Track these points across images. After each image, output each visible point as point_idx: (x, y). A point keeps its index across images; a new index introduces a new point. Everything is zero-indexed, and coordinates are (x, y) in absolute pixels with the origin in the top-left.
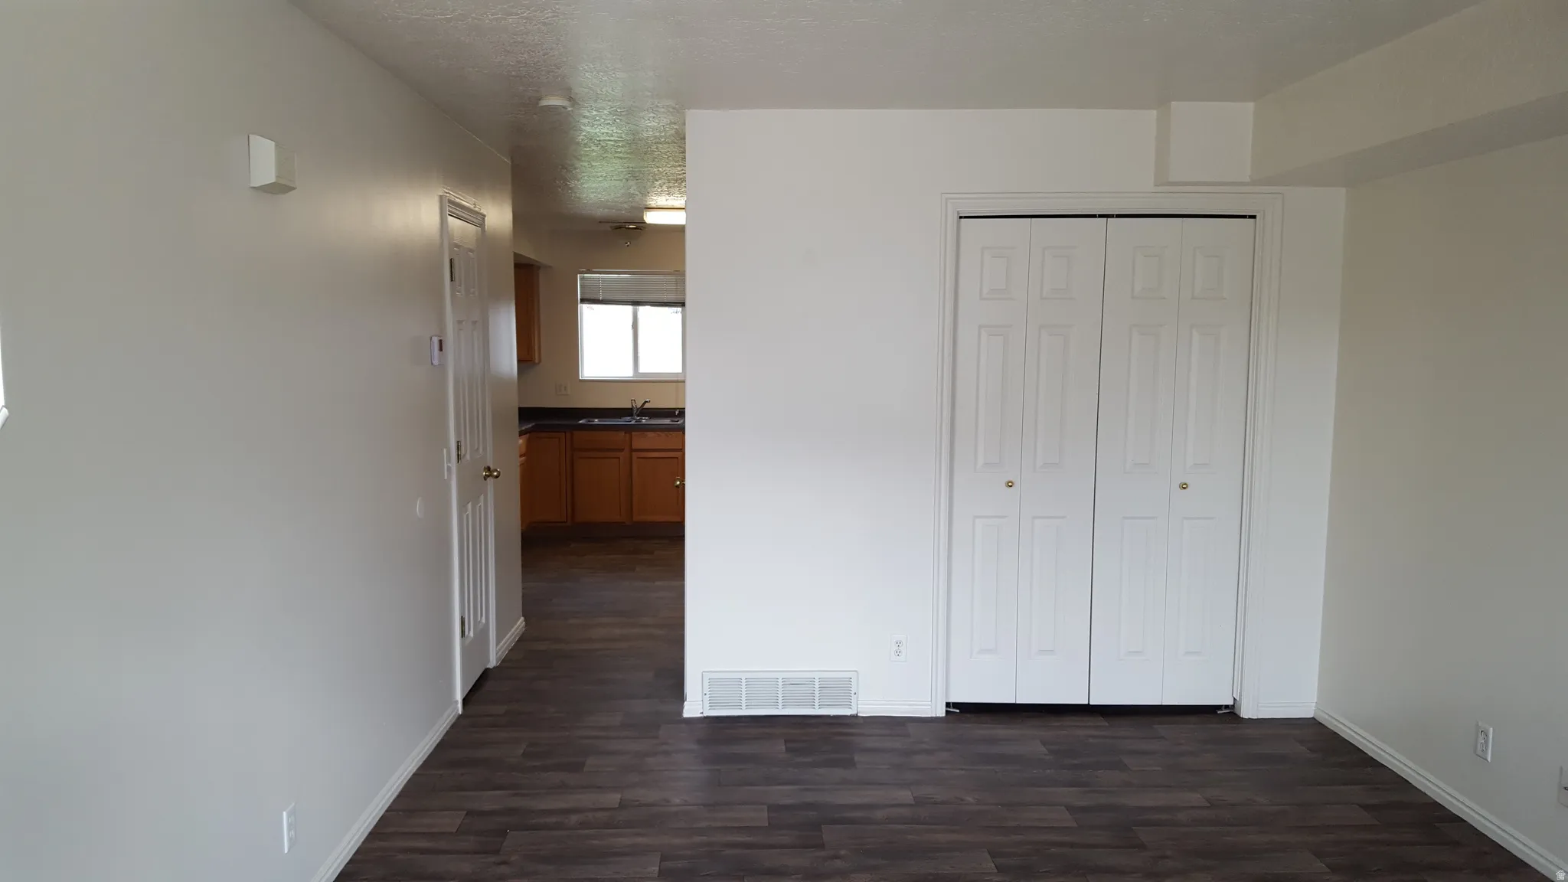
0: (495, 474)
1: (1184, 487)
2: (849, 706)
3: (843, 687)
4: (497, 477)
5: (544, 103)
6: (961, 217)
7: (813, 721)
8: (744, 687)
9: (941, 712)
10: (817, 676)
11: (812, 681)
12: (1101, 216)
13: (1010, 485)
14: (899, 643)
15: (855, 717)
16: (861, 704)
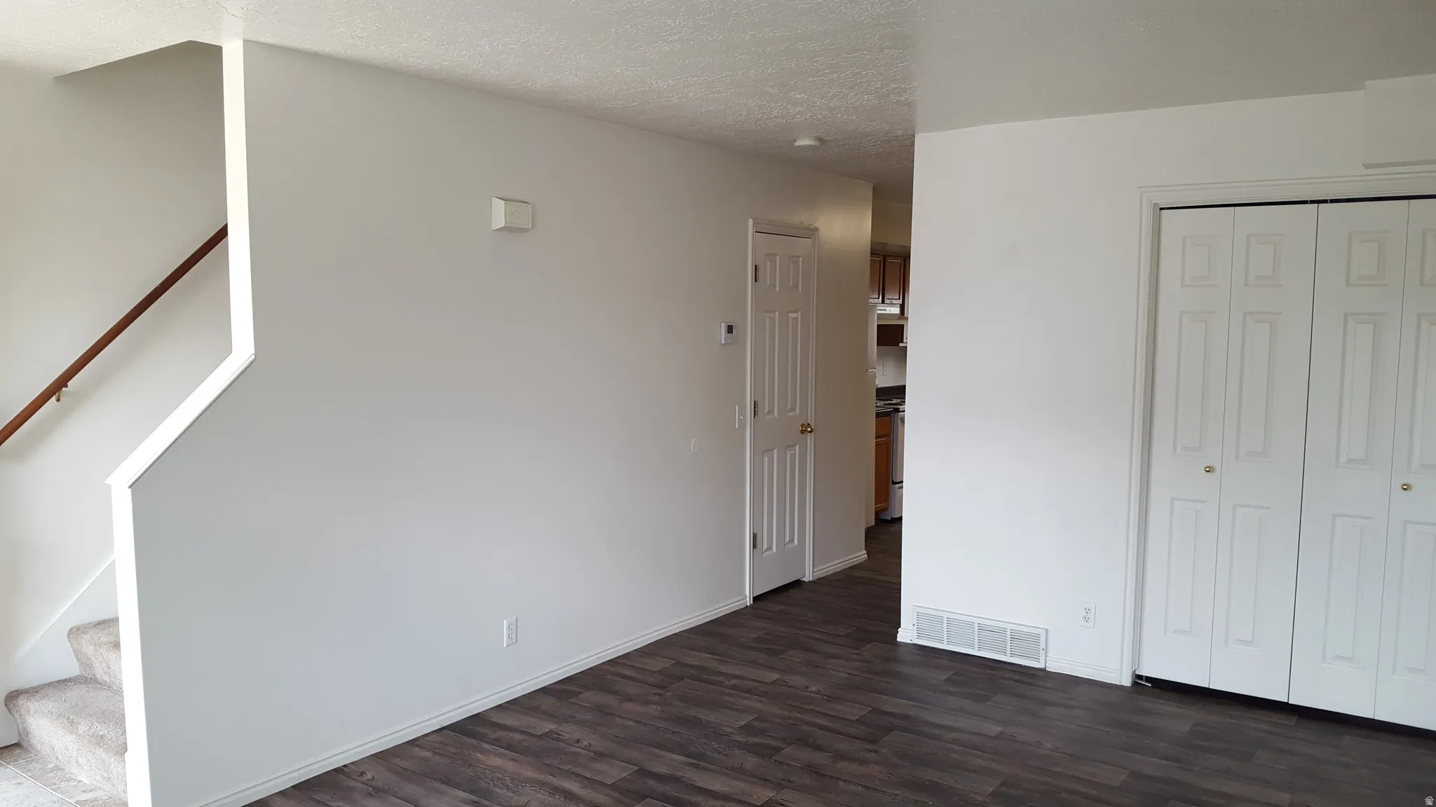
0: (809, 429)
1: (1406, 487)
2: (1037, 660)
3: (1032, 640)
4: (810, 432)
5: (797, 144)
6: (1161, 209)
7: (1005, 666)
8: (945, 625)
9: (1126, 681)
10: (1009, 627)
11: (1005, 631)
12: (1312, 202)
13: (1209, 470)
14: (1087, 610)
15: (1044, 670)
16: (1049, 661)
